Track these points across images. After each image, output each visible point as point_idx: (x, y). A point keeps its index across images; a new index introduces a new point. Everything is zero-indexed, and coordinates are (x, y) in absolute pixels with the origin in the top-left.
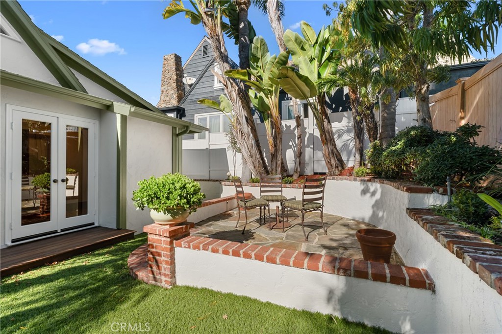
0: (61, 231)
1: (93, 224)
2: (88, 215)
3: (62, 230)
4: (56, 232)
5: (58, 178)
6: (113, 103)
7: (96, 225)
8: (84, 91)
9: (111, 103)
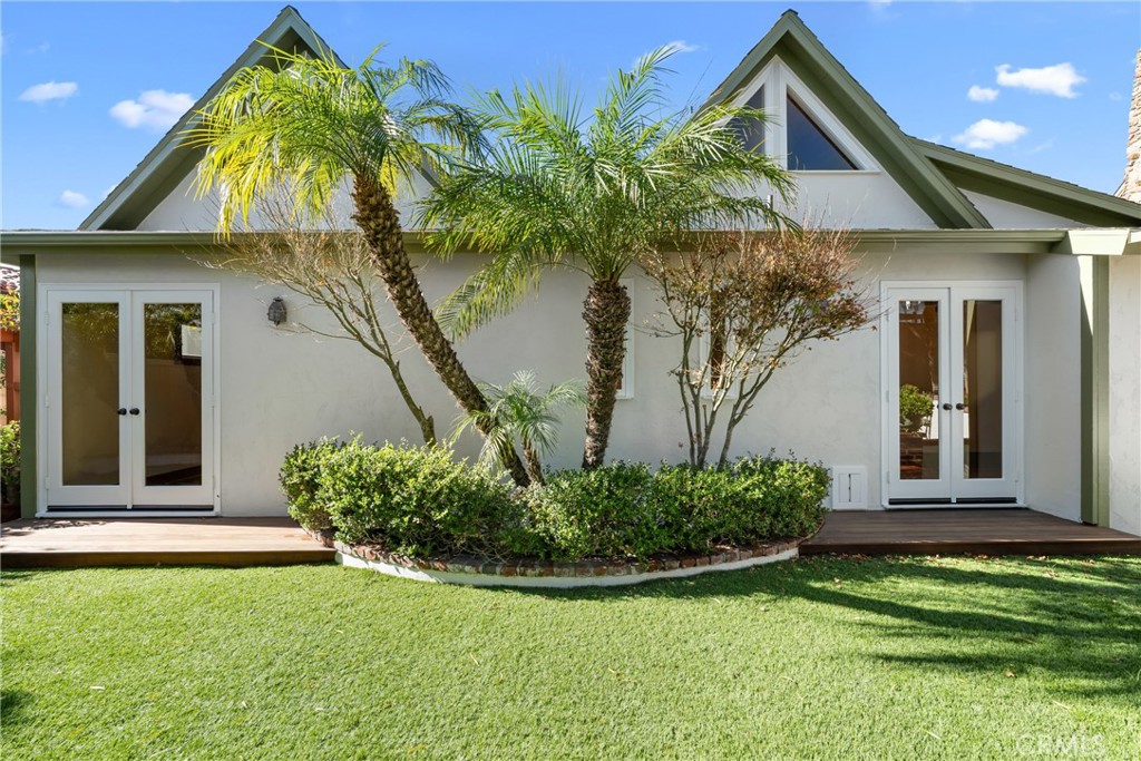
0: (958, 502)
1: (1013, 500)
2: (1003, 479)
3: (960, 501)
4: (948, 501)
5: (950, 400)
6: (1067, 233)
7: (1020, 503)
8: (985, 224)
9: (1060, 235)
